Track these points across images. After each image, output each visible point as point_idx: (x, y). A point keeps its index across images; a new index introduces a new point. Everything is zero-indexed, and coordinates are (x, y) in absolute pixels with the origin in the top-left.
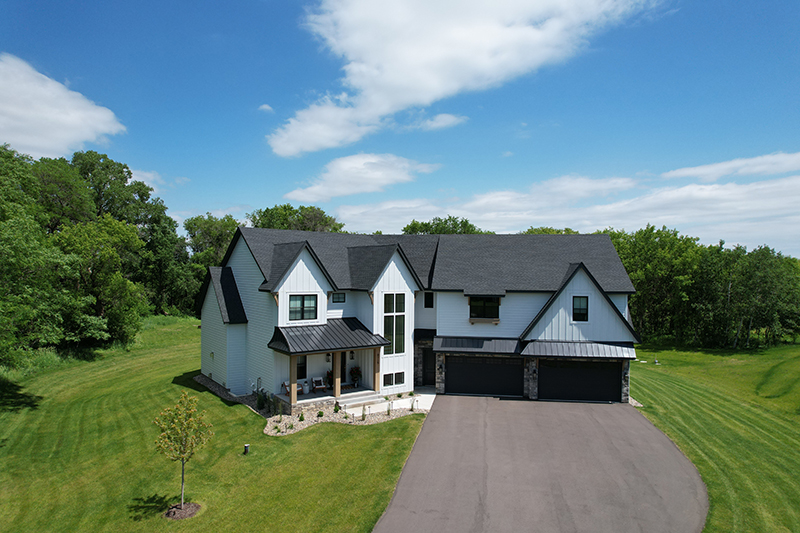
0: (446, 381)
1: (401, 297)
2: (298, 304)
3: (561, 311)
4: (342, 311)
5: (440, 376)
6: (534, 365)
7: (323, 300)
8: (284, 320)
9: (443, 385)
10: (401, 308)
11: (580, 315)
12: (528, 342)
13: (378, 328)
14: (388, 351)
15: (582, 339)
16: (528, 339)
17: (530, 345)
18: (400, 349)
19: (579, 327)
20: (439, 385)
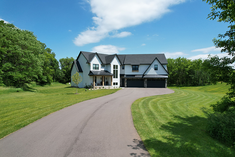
0: (127, 85)
1: (117, 66)
2: (95, 66)
3: (152, 68)
4: (104, 69)
5: (126, 83)
6: (146, 80)
7: (100, 66)
8: (92, 69)
9: (126, 85)
10: (117, 68)
11: (156, 69)
12: (145, 75)
13: (112, 72)
14: (114, 77)
15: (157, 74)
16: (145, 74)
17: (145, 76)
18: (117, 77)
19: (156, 72)
20: (126, 86)
